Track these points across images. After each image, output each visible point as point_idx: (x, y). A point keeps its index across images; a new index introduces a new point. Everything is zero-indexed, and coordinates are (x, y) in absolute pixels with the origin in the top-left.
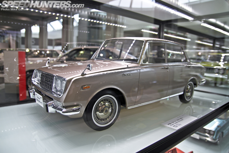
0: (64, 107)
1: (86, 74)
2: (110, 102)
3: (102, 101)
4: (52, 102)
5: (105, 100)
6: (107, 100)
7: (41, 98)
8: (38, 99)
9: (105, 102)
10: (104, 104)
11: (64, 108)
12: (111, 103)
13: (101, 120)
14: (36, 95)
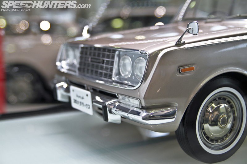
0: (142, 108)
1: (184, 43)
2: (229, 102)
3: (214, 100)
4: (115, 102)
5: (220, 98)
6: (224, 99)
7: (87, 95)
8: (79, 100)
9: (219, 104)
10: (218, 109)
11: (144, 111)
12: (232, 107)
13: (212, 140)
14: (73, 91)
